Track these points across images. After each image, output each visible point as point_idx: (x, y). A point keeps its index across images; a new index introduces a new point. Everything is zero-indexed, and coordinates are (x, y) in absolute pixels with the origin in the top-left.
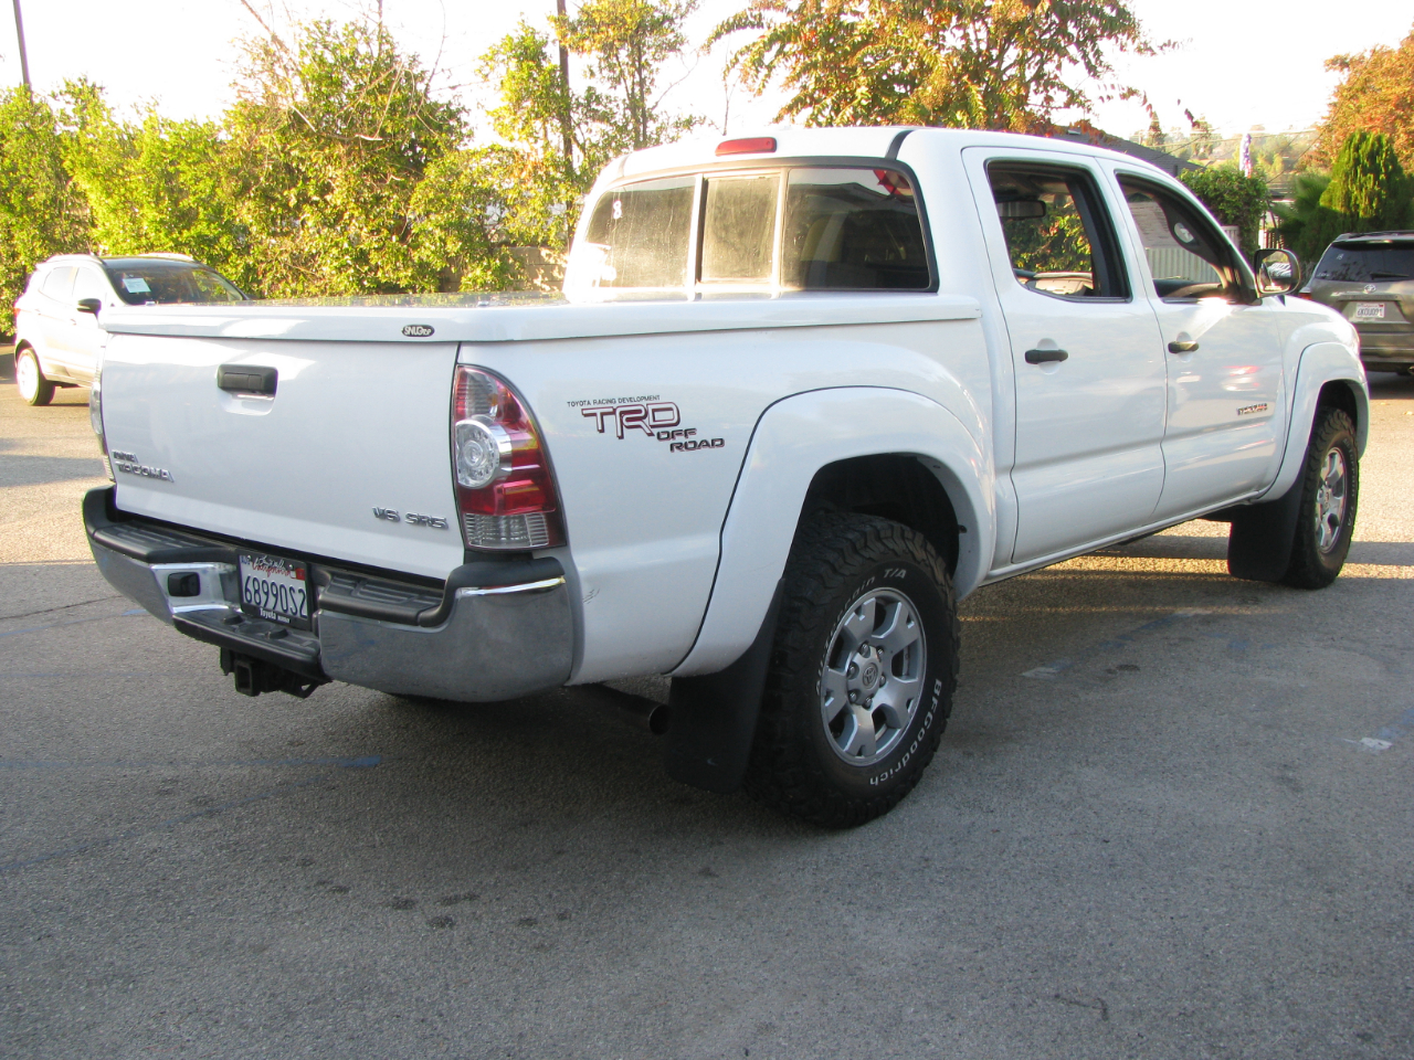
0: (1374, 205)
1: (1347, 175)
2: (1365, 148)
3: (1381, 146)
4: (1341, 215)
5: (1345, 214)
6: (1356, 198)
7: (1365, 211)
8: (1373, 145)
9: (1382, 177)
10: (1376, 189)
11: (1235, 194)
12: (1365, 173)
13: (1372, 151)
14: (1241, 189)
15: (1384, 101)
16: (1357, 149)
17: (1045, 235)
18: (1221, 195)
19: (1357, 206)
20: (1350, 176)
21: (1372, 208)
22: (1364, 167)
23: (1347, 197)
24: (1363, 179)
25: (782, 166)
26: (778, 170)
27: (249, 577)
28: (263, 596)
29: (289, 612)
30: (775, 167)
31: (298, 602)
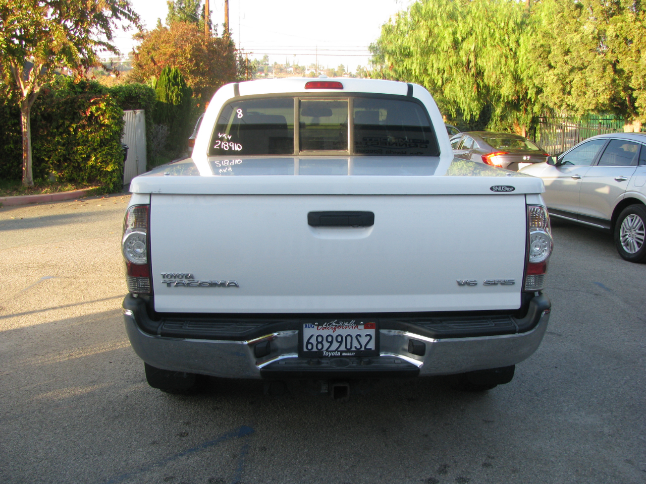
0: (179, 99)
1: (166, 86)
2: (172, 75)
3: (178, 74)
4: (165, 104)
5: (167, 103)
6: (171, 97)
7: (176, 102)
8: (174, 73)
9: (180, 87)
10: (179, 92)
11: (144, 95)
12: (173, 85)
13: (174, 76)
14: (146, 93)
15: (165, 54)
16: (168, 75)
17: (84, 115)
18: (139, 96)
19: (172, 100)
20: (168, 87)
21: (178, 100)
22: (172, 83)
23: (167, 95)
24: (173, 88)
25: (348, 96)
26: (346, 98)
27: (312, 336)
28: (326, 345)
29: (353, 349)
30: (344, 96)
31: (363, 343)
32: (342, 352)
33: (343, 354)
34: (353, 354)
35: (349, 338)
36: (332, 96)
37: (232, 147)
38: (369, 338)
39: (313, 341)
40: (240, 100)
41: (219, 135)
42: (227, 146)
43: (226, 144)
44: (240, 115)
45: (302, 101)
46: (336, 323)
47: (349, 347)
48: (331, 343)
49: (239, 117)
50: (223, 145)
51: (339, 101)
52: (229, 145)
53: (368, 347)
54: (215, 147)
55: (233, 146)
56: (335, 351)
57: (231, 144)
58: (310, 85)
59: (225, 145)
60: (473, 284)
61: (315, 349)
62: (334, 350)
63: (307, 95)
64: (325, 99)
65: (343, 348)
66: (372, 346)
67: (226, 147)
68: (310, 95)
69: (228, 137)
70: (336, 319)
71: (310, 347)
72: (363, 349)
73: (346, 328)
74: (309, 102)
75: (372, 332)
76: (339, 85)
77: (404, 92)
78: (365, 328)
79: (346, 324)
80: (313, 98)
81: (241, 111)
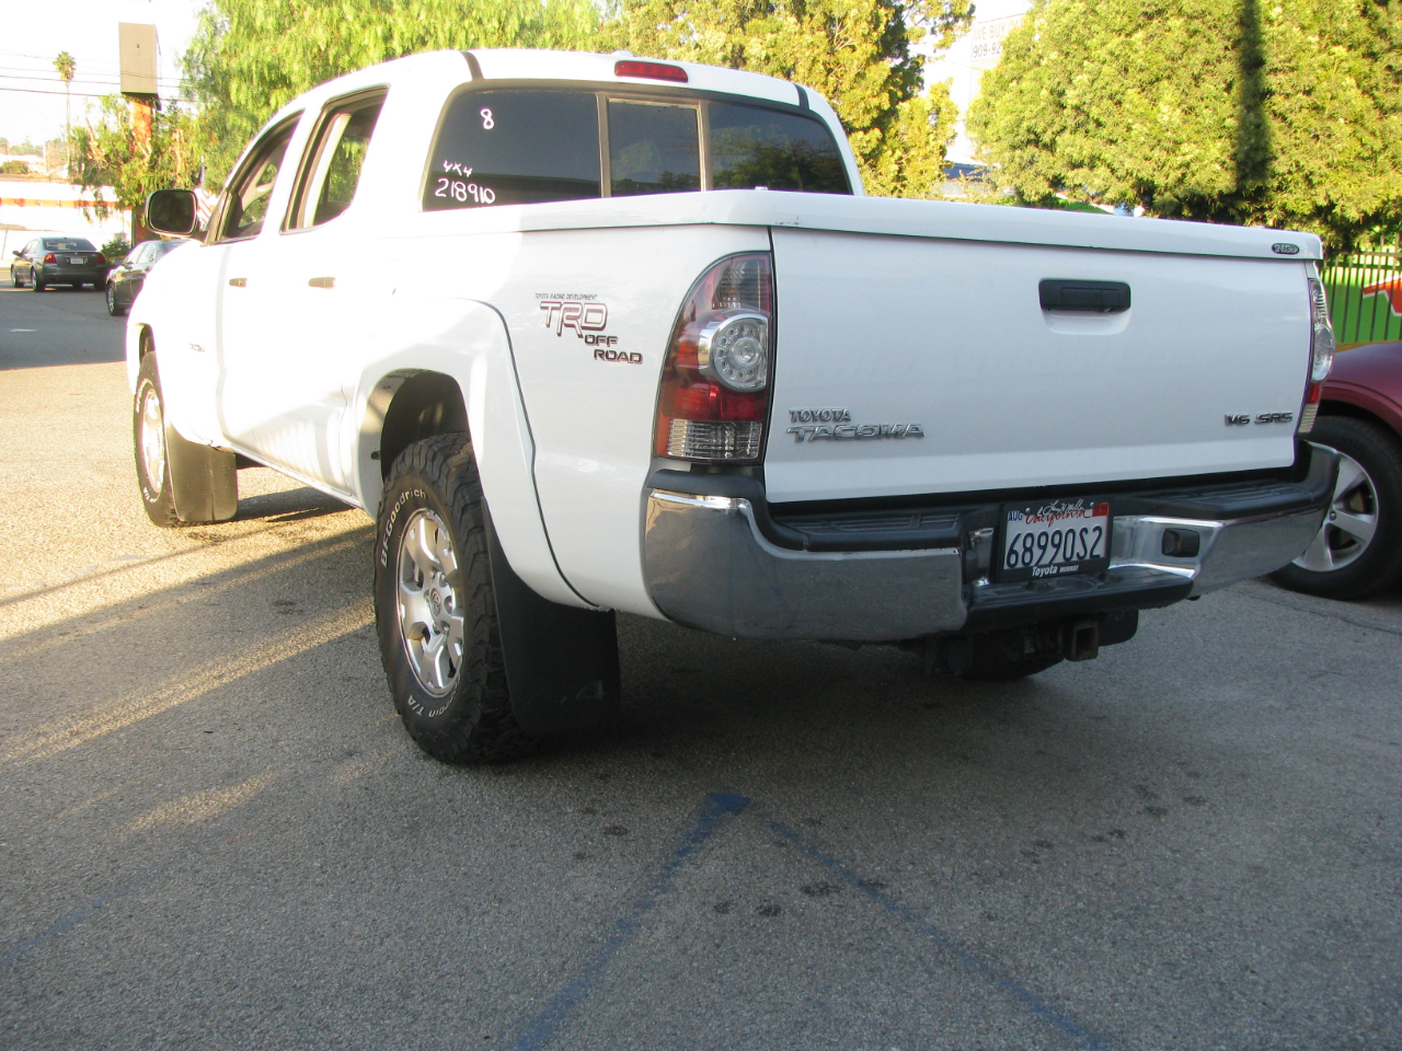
25: (698, 98)
26: (694, 101)
27: (1019, 535)
28: (1037, 552)
29: (1075, 558)
30: (691, 97)
31: (1090, 543)
32: (1059, 565)
33: (1062, 570)
34: (1074, 568)
35: (1071, 535)
36: (669, 95)
37: (473, 195)
38: (1097, 532)
39: (1019, 547)
40: (485, 90)
41: (445, 165)
42: (463, 191)
43: (460, 186)
44: (489, 123)
45: (611, 100)
46: (1056, 506)
47: (1068, 556)
48: (1044, 548)
49: (486, 127)
50: (455, 190)
51: (681, 106)
52: (467, 191)
53: (1094, 553)
54: (437, 194)
55: (475, 192)
56: (1049, 565)
57: (473, 188)
58: (624, 68)
59: (459, 190)
60: (1241, 421)
61: (1020, 565)
62: (1047, 562)
63: (622, 88)
64: (655, 101)
65: (1059, 559)
66: (1100, 551)
67: (461, 195)
68: (627, 88)
69: (465, 171)
70: (1056, 498)
71: (1013, 561)
72: (1088, 557)
73: (1068, 515)
74: (624, 103)
75: (1101, 521)
76: (679, 75)
77: (793, 99)
78: (1094, 515)
79: (1071, 507)
80: (633, 95)
81: (490, 114)
